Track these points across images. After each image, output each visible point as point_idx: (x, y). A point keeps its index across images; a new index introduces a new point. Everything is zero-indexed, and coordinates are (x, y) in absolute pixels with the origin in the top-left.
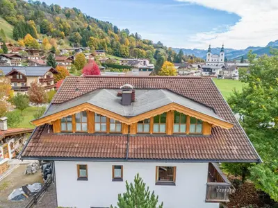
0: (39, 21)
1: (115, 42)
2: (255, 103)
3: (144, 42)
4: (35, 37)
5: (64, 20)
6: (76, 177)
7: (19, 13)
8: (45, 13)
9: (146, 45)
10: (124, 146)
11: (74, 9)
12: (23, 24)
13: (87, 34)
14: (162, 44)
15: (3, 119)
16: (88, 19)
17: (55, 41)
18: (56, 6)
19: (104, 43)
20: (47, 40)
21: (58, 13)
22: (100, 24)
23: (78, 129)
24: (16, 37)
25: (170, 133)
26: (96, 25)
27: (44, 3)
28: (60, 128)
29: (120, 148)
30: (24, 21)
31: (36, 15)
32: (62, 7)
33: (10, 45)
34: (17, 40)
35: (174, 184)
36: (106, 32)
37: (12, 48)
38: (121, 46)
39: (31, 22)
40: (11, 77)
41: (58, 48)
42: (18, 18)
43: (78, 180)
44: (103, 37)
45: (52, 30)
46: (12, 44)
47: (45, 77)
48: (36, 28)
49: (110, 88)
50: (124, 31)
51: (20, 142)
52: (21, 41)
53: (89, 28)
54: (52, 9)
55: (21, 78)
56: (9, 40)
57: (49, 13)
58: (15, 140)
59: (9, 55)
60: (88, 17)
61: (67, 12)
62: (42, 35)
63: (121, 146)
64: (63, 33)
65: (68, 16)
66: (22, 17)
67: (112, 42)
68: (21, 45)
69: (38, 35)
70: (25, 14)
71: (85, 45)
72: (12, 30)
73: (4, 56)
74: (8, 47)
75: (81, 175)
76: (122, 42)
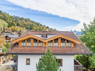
0: (17, 22)
1: (41, 29)
2: (88, 37)
3: (50, 29)
4: (15, 27)
5: (25, 22)
6: (26, 64)
7: (10, 20)
8: (19, 20)
9: (51, 30)
10: (44, 50)
11: (28, 19)
12: (11, 23)
13: (32, 26)
14: (56, 30)
15: (1, 49)
16: (32, 22)
17: (21, 28)
18: (22, 18)
19: (37, 29)
20: (19, 28)
21: (23, 20)
22: (36, 23)
23: (27, 45)
24: (8, 27)
25: (60, 46)
26: (35, 24)
27: (19, 17)
28: (21, 45)
29: (42, 51)
30: (12, 22)
31: (16, 20)
32: (24, 18)
33: (6, 29)
34: (9, 27)
35: (62, 66)
36: (38, 25)
37: (7, 30)
38: (43, 30)
39: (14, 22)
40: (5, 38)
41: (22, 30)
42: (10, 21)
43: (26, 65)
44: (37, 27)
45: (21, 25)
46: (7, 29)
47: (17, 38)
48: (15, 24)
49: (39, 34)
50: (43, 26)
51: (6, 58)
52: (10, 28)
53: (32, 24)
54: (21, 18)
55: (9, 38)
56: (6, 27)
57: (20, 20)
58: (4, 57)
59: (6, 32)
60: (32, 21)
61: (26, 19)
62: (17, 26)
63: (43, 50)
64: (24, 26)
65: (26, 21)
66: (11, 21)
67: (40, 29)
68: (10, 29)
69: (16, 26)
70: (12, 20)
71: (31, 29)
72: (8, 25)
73: (4, 32)
74: (6, 30)
75: (28, 63)
76: (43, 29)
